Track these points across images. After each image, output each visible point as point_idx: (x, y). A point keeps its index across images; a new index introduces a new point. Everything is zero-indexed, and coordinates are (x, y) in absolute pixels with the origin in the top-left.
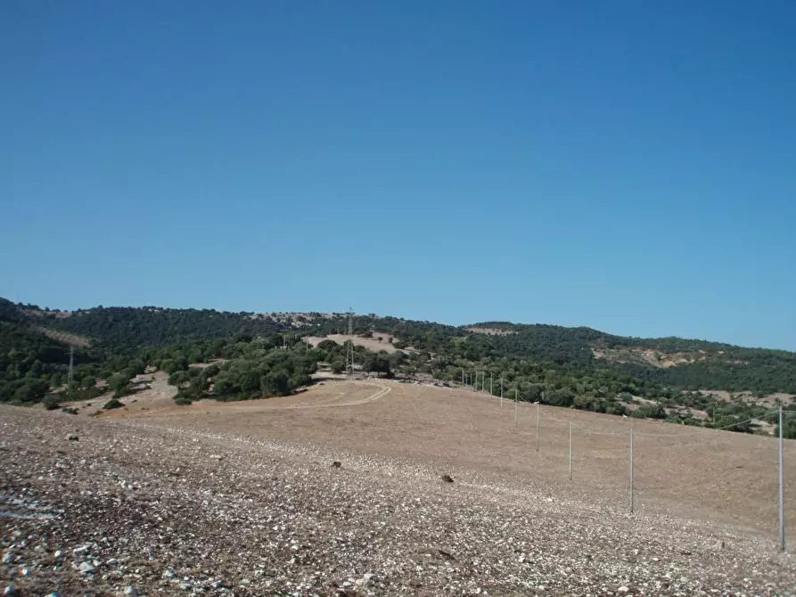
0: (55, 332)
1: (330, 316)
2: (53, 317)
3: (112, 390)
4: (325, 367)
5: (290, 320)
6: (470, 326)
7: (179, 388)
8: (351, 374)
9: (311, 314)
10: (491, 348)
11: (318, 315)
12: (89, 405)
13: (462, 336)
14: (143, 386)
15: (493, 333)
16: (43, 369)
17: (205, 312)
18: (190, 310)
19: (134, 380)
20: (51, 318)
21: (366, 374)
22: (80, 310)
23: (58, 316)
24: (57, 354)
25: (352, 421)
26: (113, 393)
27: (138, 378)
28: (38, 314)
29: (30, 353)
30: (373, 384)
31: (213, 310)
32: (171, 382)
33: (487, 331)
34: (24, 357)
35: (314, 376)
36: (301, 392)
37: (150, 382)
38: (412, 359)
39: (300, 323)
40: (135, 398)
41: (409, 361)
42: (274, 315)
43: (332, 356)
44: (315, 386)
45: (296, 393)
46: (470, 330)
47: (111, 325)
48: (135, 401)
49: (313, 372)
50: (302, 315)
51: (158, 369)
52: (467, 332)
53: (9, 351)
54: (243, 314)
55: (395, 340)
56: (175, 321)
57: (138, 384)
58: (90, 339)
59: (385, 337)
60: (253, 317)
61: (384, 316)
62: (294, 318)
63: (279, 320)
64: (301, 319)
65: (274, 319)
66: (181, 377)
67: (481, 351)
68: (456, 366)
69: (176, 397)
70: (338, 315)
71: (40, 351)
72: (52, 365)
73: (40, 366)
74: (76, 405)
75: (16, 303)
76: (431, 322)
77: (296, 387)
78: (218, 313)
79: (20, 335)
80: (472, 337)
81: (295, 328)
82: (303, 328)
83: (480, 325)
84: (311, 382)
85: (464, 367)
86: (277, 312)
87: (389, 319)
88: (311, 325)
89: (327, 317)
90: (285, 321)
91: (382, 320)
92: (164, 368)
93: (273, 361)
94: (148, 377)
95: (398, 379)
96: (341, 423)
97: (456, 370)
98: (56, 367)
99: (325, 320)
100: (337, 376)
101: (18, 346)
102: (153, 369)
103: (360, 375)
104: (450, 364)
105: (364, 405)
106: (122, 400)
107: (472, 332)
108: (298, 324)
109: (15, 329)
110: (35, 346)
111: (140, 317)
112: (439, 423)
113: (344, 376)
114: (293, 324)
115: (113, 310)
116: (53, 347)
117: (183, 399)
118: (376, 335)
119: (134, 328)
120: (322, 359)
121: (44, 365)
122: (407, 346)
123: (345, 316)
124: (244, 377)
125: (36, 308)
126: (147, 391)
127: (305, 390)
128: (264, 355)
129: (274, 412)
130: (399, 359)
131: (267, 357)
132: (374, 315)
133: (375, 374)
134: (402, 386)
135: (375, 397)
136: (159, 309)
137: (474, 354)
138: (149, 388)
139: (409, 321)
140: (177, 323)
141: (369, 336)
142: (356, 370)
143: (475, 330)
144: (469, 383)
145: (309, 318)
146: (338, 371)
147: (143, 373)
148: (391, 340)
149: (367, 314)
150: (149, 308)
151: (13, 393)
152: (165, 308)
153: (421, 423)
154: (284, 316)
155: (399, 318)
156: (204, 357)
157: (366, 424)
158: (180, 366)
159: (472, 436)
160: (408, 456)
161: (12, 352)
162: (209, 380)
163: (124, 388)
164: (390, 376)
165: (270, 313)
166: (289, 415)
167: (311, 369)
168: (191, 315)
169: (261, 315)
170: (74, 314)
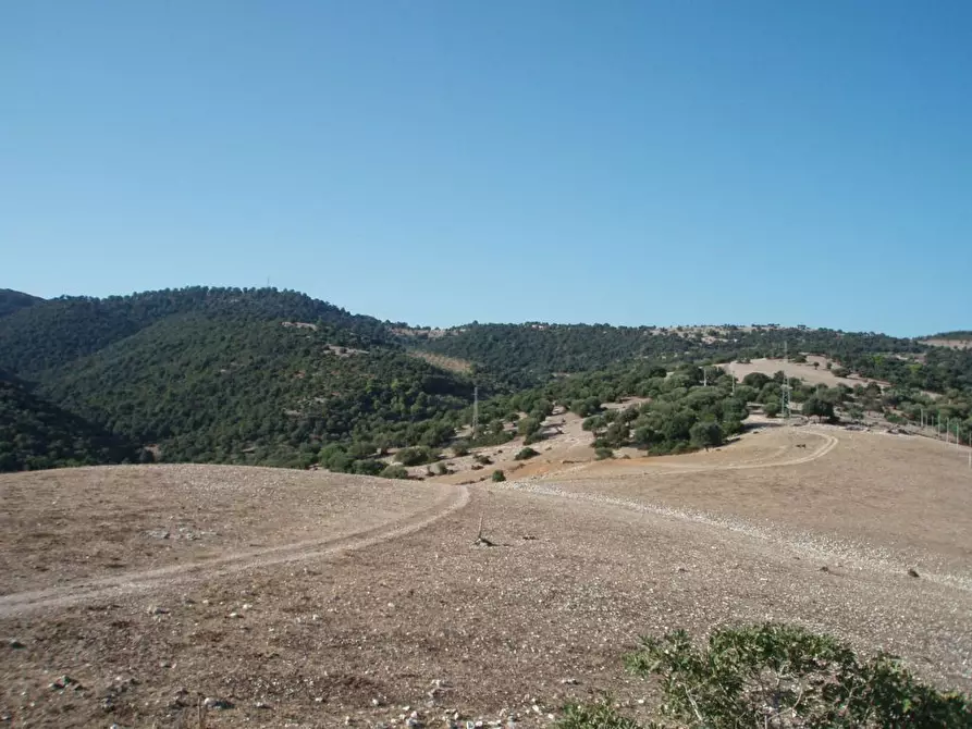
0: (433, 356)
1: (748, 329)
2: (425, 336)
3: (521, 435)
4: (756, 408)
5: (700, 335)
6: (929, 338)
7: (596, 435)
8: (787, 417)
9: (725, 327)
10: (958, 373)
11: (735, 328)
12: (500, 452)
13: (919, 352)
14: (554, 430)
15: (961, 347)
16: (428, 401)
17: (598, 327)
18: (581, 325)
19: (544, 424)
20: (422, 338)
21: (806, 418)
22: (454, 328)
23: (430, 335)
24: (441, 384)
25: (802, 487)
26: (523, 438)
27: (548, 420)
28: (410, 333)
29: (413, 385)
30: (815, 433)
31: (607, 325)
32: (586, 427)
33: (952, 344)
34: (407, 388)
35: (745, 422)
36: (733, 441)
37: (560, 425)
38: (858, 394)
39: (713, 339)
40: (548, 446)
41: (853, 395)
42: (680, 329)
43: (765, 396)
44: (748, 434)
45: (728, 443)
46: (930, 343)
47: (491, 346)
48: (550, 449)
49: (745, 417)
50: (714, 329)
51: (567, 410)
52: (926, 347)
53: (391, 381)
54: (643, 328)
55: (835, 366)
56: (564, 338)
57: (548, 427)
58: (471, 363)
59: (822, 361)
60: (655, 333)
61: (816, 329)
62: (704, 333)
63: (686, 335)
64: (713, 334)
65: (681, 334)
66: (597, 422)
67: (945, 378)
68: (914, 402)
69: (594, 445)
70: (759, 327)
71: (423, 381)
72: (438, 396)
73: (425, 397)
74: (485, 452)
75: (383, 321)
76: (877, 332)
77: (727, 436)
78: (614, 328)
79: (401, 364)
80: (933, 354)
81: (706, 346)
82: (715, 345)
83: (943, 336)
84: (744, 429)
85: (923, 403)
86: (684, 325)
87: (823, 331)
88: (725, 341)
89: (745, 330)
90: (693, 336)
91: (814, 332)
92: (575, 410)
93: (697, 403)
94: (557, 420)
95: (844, 424)
96: (790, 491)
97: (913, 408)
98: (442, 399)
99: (743, 334)
100: (772, 421)
101: (399, 375)
102: (561, 409)
103: (797, 419)
104: (906, 399)
105: (810, 463)
106: (535, 447)
107: (932, 347)
108: (710, 340)
109: (393, 356)
110: (417, 375)
111: (523, 335)
112: (897, 490)
113: (780, 421)
114: (703, 339)
115: (492, 327)
116: (436, 376)
117: (603, 448)
118: (811, 359)
119: (517, 349)
120: (753, 400)
121: (429, 397)
122: (850, 373)
123: (767, 329)
124: (667, 423)
125: (403, 326)
126: (560, 437)
127: (738, 439)
128: (685, 395)
129: (714, 475)
130: (843, 395)
131: (689, 396)
132: (804, 327)
133: (815, 417)
134: (851, 435)
135: (821, 451)
136: (544, 325)
137: (937, 384)
138: (561, 433)
139: (850, 334)
140: (565, 342)
141: (803, 360)
142: (793, 412)
143: (937, 344)
144: (930, 423)
145: (723, 332)
146: (772, 414)
147: (551, 415)
148: (829, 366)
149: (795, 326)
150: (533, 323)
151: (419, 438)
152: (550, 324)
153: (876, 490)
154: (692, 329)
155: (836, 330)
156: (616, 395)
157: (817, 492)
158: (592, 407)
159: (934, 506)
160: (868, 535)
161: (395, 383)
162: (627, 424)
163: (535, 433)
164: (834, 421)
165: (675, 327)
166: (732, 477)
167: (742, 414)
168: (580, 330)
169: (663, 330)
170: (449, 332)
